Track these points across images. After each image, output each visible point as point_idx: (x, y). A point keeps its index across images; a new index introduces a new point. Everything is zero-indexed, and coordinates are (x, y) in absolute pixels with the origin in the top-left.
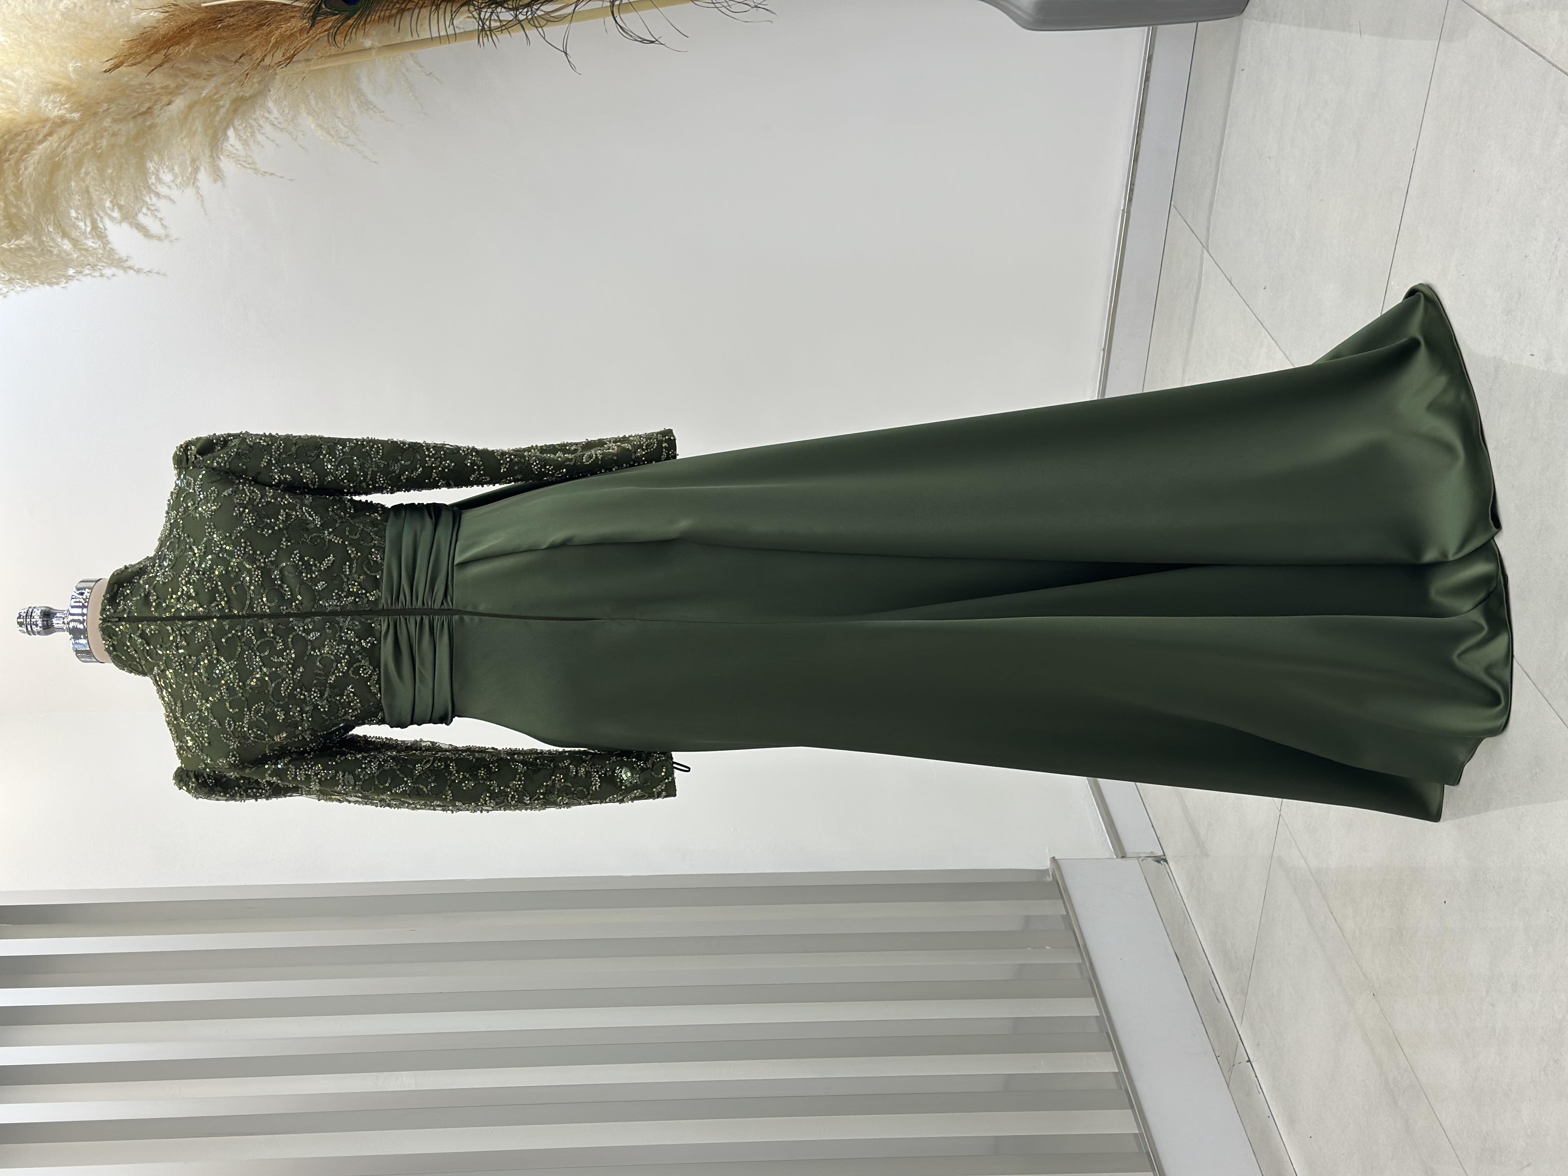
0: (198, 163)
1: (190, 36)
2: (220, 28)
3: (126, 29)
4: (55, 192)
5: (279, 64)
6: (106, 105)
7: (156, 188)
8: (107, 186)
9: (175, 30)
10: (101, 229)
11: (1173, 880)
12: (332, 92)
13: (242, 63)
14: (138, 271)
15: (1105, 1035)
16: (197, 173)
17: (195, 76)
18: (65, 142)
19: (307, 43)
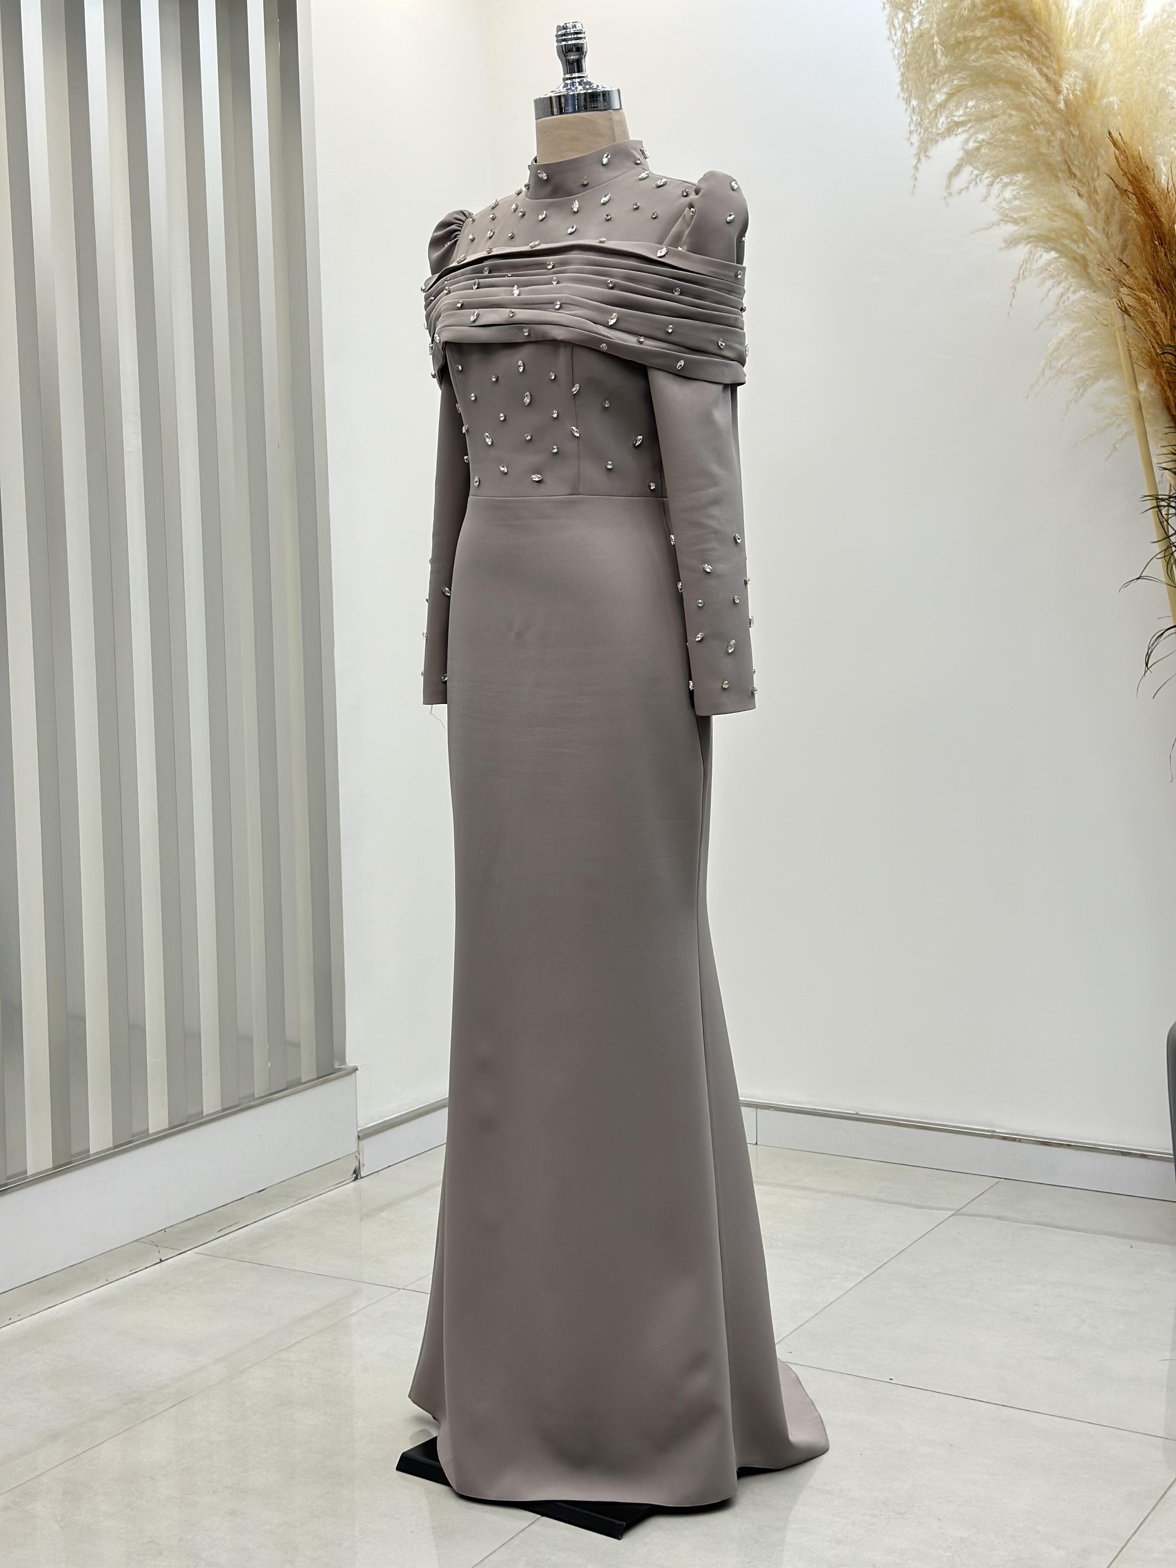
0: (1022, 224)
1: (1147, 214)
2: (1154, 244)
3: (1151, 152)
4: (992, 86)
5: (1121, 301)
6: (1077, 134)
7: (997, 183)
8: (998, 136)
9: (1152, 200)
10: (956, 131)
11: (336, 1187)
12: (1095, 352)
13: (1121, 265)
14: (916, 168)
15: (185, 1121)
16: (1012, 222)
17: (1107, 219)
18: (1040, 94)
19: (1140, 328)
